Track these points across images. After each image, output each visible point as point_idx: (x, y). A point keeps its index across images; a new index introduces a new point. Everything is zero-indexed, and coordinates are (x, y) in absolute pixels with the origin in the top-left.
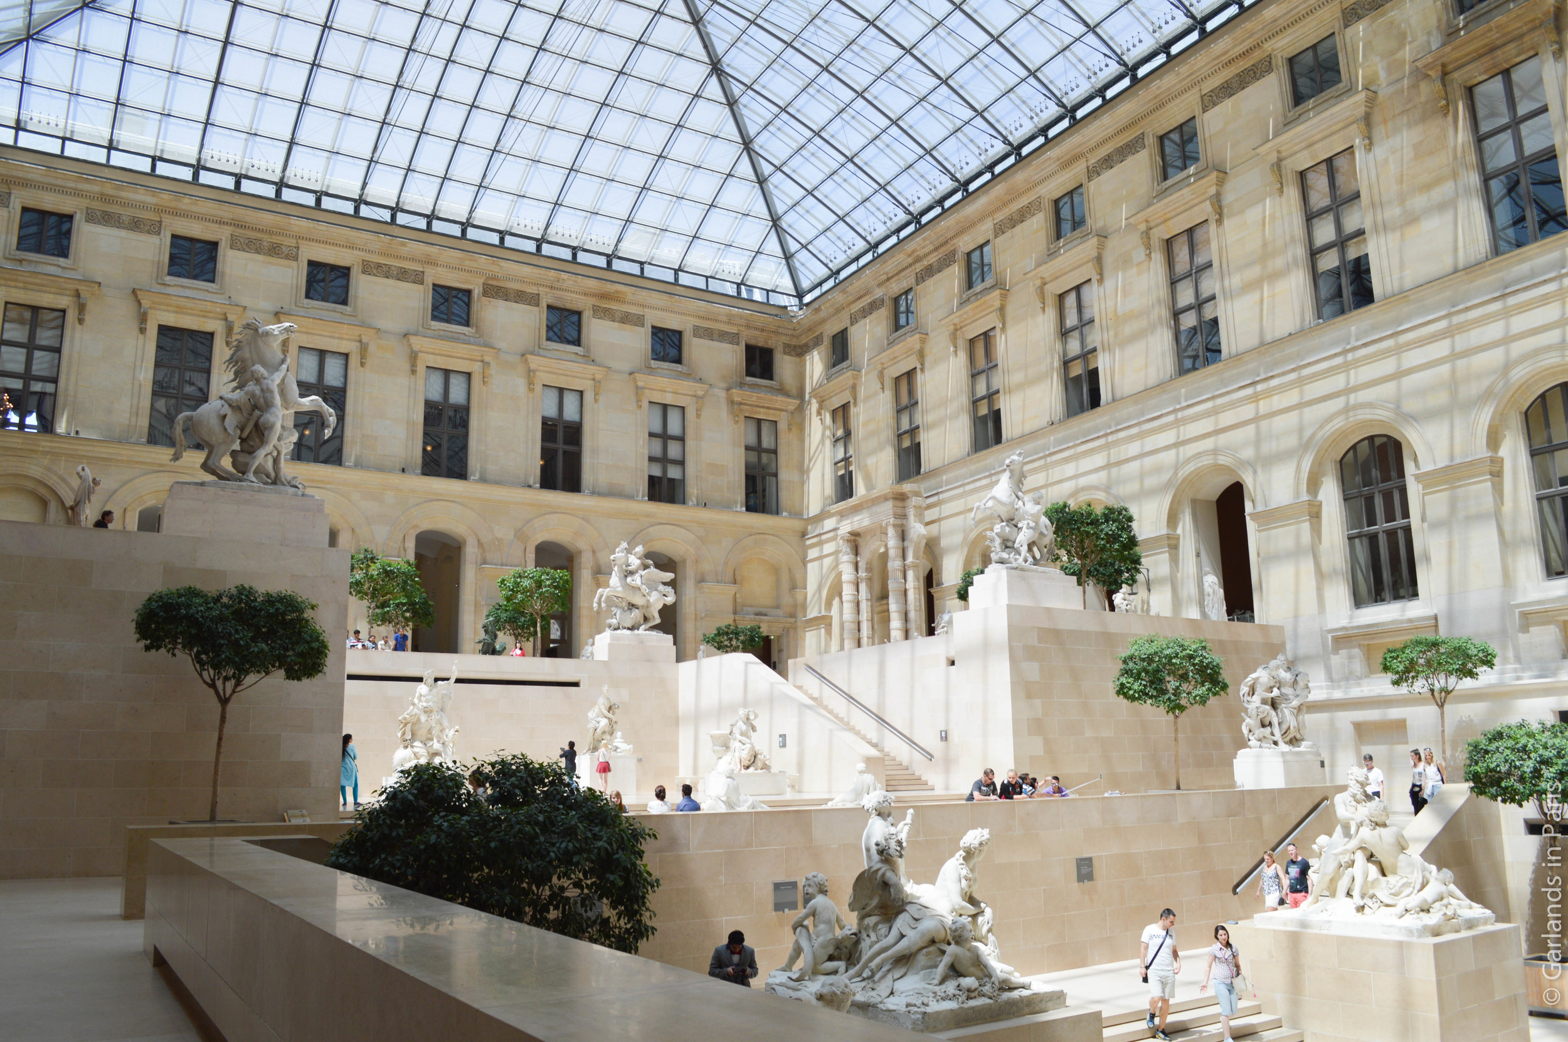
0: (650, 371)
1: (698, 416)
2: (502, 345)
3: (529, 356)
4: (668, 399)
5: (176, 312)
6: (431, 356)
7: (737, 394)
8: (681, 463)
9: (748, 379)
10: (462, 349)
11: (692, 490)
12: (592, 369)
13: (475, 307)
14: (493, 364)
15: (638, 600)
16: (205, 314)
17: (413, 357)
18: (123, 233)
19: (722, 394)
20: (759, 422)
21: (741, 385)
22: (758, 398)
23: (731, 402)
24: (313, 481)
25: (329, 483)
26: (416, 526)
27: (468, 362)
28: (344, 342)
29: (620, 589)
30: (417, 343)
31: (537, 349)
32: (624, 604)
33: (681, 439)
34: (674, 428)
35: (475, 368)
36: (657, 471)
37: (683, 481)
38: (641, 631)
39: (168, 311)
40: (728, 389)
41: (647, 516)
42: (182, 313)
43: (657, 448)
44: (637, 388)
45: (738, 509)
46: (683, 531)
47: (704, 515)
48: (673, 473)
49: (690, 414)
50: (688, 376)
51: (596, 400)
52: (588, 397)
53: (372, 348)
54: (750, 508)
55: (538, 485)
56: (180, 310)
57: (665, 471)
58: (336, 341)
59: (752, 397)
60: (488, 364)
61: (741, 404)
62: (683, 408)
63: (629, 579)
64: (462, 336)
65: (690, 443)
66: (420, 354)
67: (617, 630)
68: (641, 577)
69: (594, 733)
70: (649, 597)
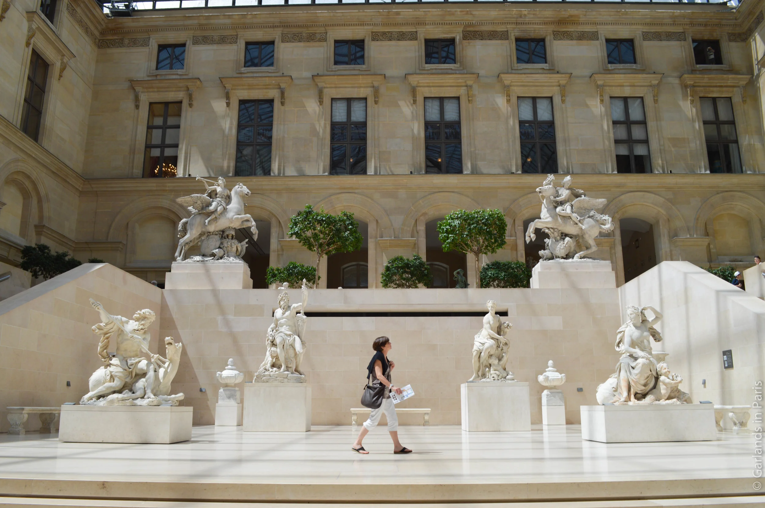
0: (608, 71)
1: (656, 101)
2: (482, 72)
3: (502, 75)
4: (627, 92)
5: (249, 89)
6: (427, 89)
7: (689, 79)
8: (646, 142)
9: (698, 66)
10: (449, 79)
11: (657, 162)
12: (555, 77)
13: (458, 48)
14: (475, 87)
15: (570, 229)
16: (267, 87)
17: (414, 91)
18: (215, 47)
19: (676, 81)
20: (714, 99)
21: (693, 71)
22: (710, 79)
23: (685, 87)
24: (344, 188)
25: (357, 189)
26: (424, 214)
27: (456, 88)
28: (362, 89)
29: (550, 219)
30: (414, 80)
31: (510, 71)
32: (556, 234)
33: (644, 123)
34: (635, 114)
35: (462, 92)
36: (623, 151)
37: (649, 156)
38: (576, 258)
39: (243, 89)
40: (680, 77)
41: (619, 186)
42: (253, 89)
43: (622, 133)
44: (598, 86)
45: (703, 172)
46: (653, 195)
47: (670, 180)
48: (640, 150)
49: (649, 101)
50: (642, 71)
51: (563, 101)
52: (557, 100)
53: (382, 90)
54: (714, 170)
55: (520, 172)
56: (251, 87)
57: (631, 150)
58: (356, 89)
59: (705, 79)
60: (471, 87)
61: (694, 86)
62: (642, 98)
63: (559, 209)
64: (450, 71)
65: (651, 124)
66: (418, 89)
67: (549, 259)
68: (572, 206)
69: (479, 357)
70: (581, 225)
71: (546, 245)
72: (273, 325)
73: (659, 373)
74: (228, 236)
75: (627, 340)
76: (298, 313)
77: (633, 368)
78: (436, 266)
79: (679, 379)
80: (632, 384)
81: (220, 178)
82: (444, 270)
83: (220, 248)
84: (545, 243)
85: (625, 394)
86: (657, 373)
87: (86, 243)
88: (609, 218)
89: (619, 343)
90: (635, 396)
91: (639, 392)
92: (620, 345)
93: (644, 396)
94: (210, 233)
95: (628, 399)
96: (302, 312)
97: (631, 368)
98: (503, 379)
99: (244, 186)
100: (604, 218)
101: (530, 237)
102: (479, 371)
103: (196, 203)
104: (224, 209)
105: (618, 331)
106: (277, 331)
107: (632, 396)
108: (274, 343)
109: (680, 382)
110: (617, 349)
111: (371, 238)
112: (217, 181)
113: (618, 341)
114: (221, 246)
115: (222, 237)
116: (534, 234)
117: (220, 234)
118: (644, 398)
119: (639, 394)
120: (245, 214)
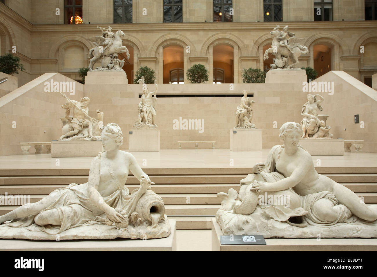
15: (286, 53)
26: (213, 43)
32: (279, 56)
37: (332, 11)
38: (288, 68)
45: (362, 20)
47: (342, 25)
54: (367, 19)
55: (263, 21)
57: (323, 8)
63: (281, 43)
67: (275, 69)
68: (288, 41)
69: (239, 117)
70: (291, 51)
71: (274, 61)
72: (141, 102)
73: (320, 125)
74: (114, 57)
75: (307, 110)
76: (153, 96)
77: (308, 123)
78: (218, 70)
79: (329, 128)
80: (307, 130)
81: (109, 27)
82: (222, 72)
83: (111, 63)
84: (273, 60)
85: (304, 134)
86: (319, 125)
87: (37, 59)
88: (306, 47)
89: (303, 111)
90: (308, 135)
91: (310, 134)
92: (304, 112)
93: (313, 135)
94: (105, 56)
95: (305, 137)
96: (155, 96)
97: (307, 123)
98: (250, 127)
99: (121, 31)
100: (304, 47)
101: (266, 57)
102: (238, 123)
103: (98, 40)
104: (112, 43)
105: (303, 106)
106: (143, 105)
107: (307, 135)
108: (142, 111)
109: (330, 130)
110: (302, 114)
111: (185, 56)
112: (108, 29)
113: (302, 111)
114: (112, 62)
115: (112, 57)
116: (268, 55)
117: (111, 56)
118: (313, 136)
119: (311, 134)
120: (123, 46)
